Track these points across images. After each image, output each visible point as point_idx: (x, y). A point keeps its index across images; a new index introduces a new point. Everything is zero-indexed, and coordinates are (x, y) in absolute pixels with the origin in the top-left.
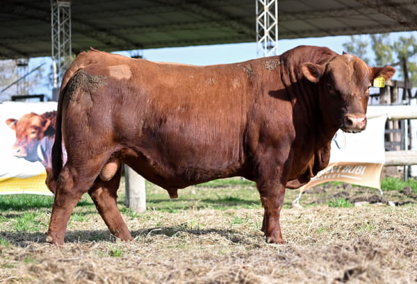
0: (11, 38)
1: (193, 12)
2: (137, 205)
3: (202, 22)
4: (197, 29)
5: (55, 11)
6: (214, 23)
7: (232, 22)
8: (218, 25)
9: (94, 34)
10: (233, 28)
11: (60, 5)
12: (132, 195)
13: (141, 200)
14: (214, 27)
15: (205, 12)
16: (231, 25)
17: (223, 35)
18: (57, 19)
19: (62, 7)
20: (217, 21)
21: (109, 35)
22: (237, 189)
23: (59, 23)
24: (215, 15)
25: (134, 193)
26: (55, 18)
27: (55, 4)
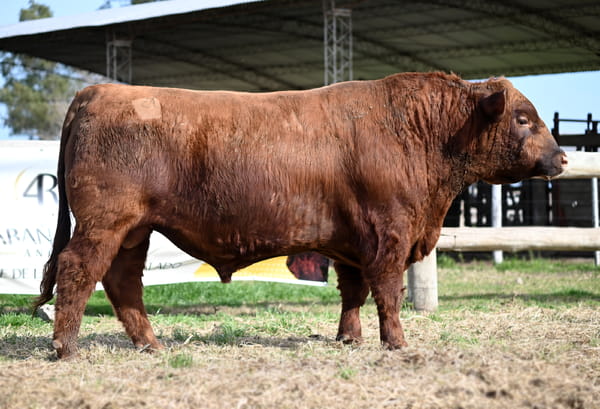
0: (281, 66)
1: (531, 26)
2: (425, 299)
3: (545, 40)
4: (537, 50)
5: (330, 22)
6: (561, 42)
7: (588, 39)
8: (568, 44)
9: (393, 59)
10: (589, 48)
11: (336, 14)
12: (418, 284)
13: (430, 291)
14: (561, 47)
15: (548, 25)
16: (587, 45)
17: (575, 58)
18: (332, 33)
19: (341, 17)
20: (567, 38)
21: (414, 60)
22: (586, 278)
23: (335, 38)
24: (563, 31)
25: (421, 282)
26: (330, 32)
27: (329, 13)
